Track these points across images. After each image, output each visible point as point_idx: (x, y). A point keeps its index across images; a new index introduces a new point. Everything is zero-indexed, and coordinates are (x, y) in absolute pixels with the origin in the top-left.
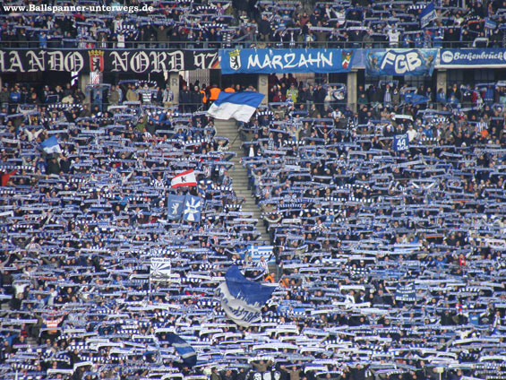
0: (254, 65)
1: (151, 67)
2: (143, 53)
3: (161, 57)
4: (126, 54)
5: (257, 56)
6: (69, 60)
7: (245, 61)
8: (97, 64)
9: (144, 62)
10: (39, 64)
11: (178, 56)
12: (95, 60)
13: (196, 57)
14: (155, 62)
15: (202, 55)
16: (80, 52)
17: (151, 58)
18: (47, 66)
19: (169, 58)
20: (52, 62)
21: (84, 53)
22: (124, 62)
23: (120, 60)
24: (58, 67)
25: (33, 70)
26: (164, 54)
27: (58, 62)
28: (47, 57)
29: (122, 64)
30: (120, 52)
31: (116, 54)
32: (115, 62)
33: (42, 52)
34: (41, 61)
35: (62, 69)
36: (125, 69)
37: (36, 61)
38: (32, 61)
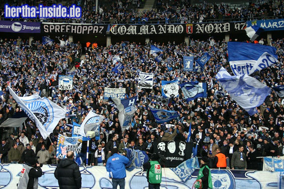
0: (263, 27)
1: (215, 30)
2: (211, 24)
3: (219, 26)
4: (203, 25)
5: (265, 23)
6: (177, 28)
8: (190, 30)
9: (211, 28)
11: (227, 25)
12: (189, 28)
13: (236, 25)
14: (216, 28)
15: (239, 24)
16: (182, 25)
17: (215, 26)
18: (167, 31)
19: (223, 26)
20: (169, 29)
21: (184, 25)
22: (202, 28)
23: (200, 28)
24: (172, 31)
25: (161, 33)
26: (221, 24)
27: (172, 29)
28: (167, 27)
29: (201, 29)
30: (200, 24)
31: (198, 25)
32: (198, 28)
33: (165, 25)
34: (164, 29)
36: (202, 31)
37: (162, 29)
38: (160, 29)
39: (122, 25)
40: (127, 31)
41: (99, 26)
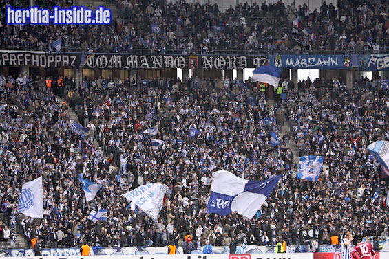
0: (289, 64)
1: (227, 66)
2: (222, 57)
3: (233, 60)
4: (211, 57)
5: (291, 60)
6: (177, 61)
7: (284, 62)
8: (194, 63)
9: (222, 63)
10: (158, 63)
11: (243, 59)
12: (193, 61)
13: (254, 60)
14: (229, 63)
15: (258, 59)
16: (183, 56)
17: (227, 61)
18: (164, 65)
19: (238, 60)
20: (166, 62)
21: (186, 57)
22: (210, 63)
23: (208, 62)
24: (170, 66)
25: (155, 67)
26: (234, 58)
27: (170, 62)
28: (164, 60)
29: (209, 64)
30: (208, 57)
31: (205, 58)
32: (205, 62)
33: (161, 56)
34: (160, 61)
35: (172, 67)
36: (211, 67)
38: (154, 62)
39: (101, 55)
40: (109, 64)
41: (69, 55)
